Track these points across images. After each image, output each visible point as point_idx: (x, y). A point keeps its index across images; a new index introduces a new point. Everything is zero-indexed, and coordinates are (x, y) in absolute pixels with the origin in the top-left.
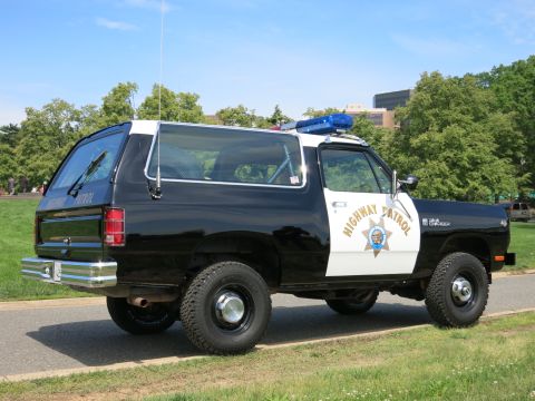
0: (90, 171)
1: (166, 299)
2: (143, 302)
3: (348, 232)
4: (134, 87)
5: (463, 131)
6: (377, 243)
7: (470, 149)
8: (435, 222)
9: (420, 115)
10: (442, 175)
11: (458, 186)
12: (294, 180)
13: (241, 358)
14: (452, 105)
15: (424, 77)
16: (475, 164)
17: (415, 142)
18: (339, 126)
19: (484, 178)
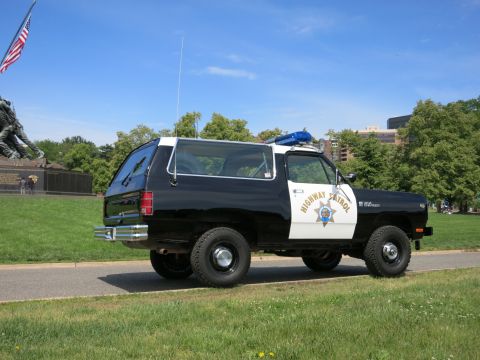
0: (135, 170)
1: (182, 251)
2: (165, 251)
3: (304, 210)
4: (199, 116)
5: (450, 146)
6: (325, 218)
7: (456, 160)
8: (368, 204)
9: (417, 134)
10: (434, 180)
11: (447, 189)
12: (267, 175)
13: (230, 290)
14: (442, 126)
15: (420, 104)
16: (461, 171)
17: (413, 155)
18: (302, 140)
19: (468, 182)
